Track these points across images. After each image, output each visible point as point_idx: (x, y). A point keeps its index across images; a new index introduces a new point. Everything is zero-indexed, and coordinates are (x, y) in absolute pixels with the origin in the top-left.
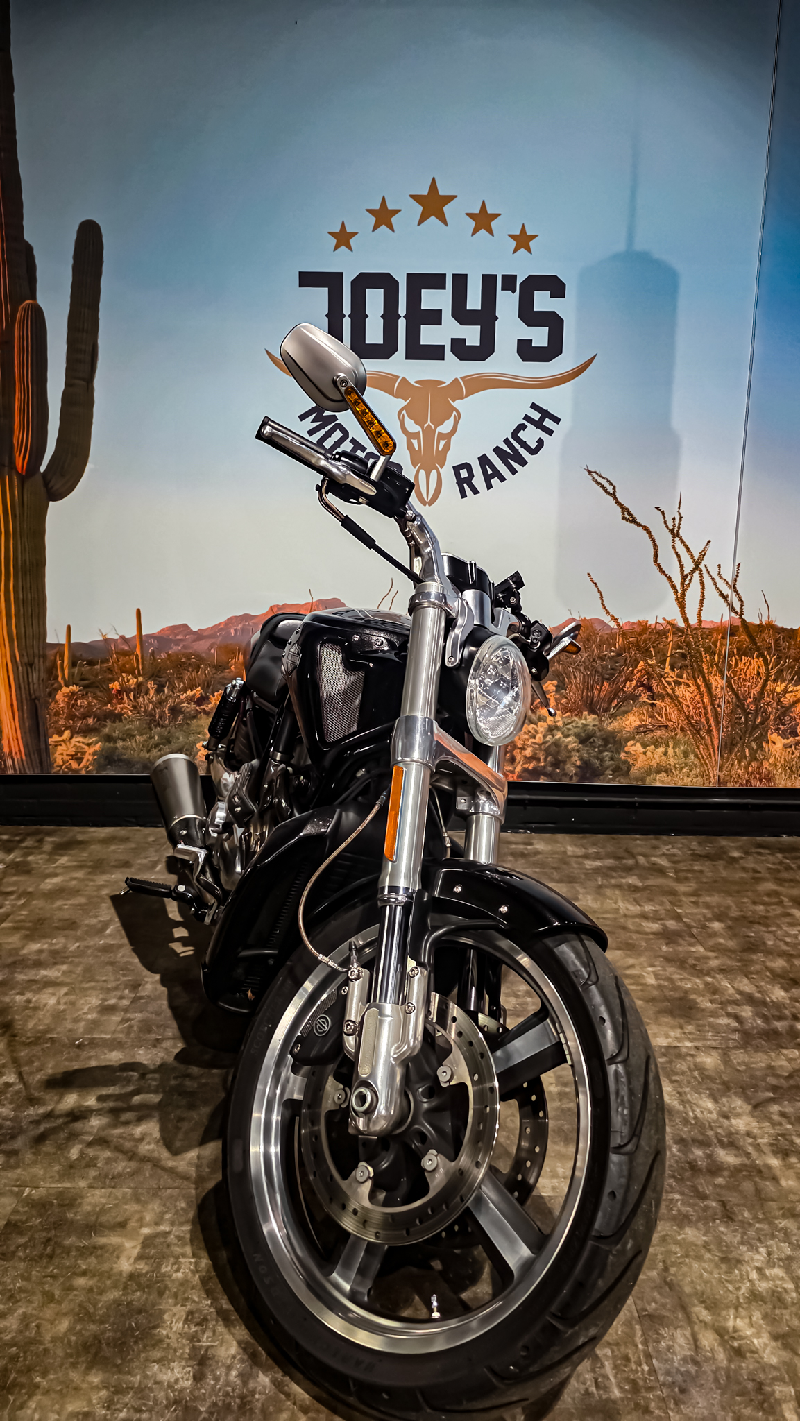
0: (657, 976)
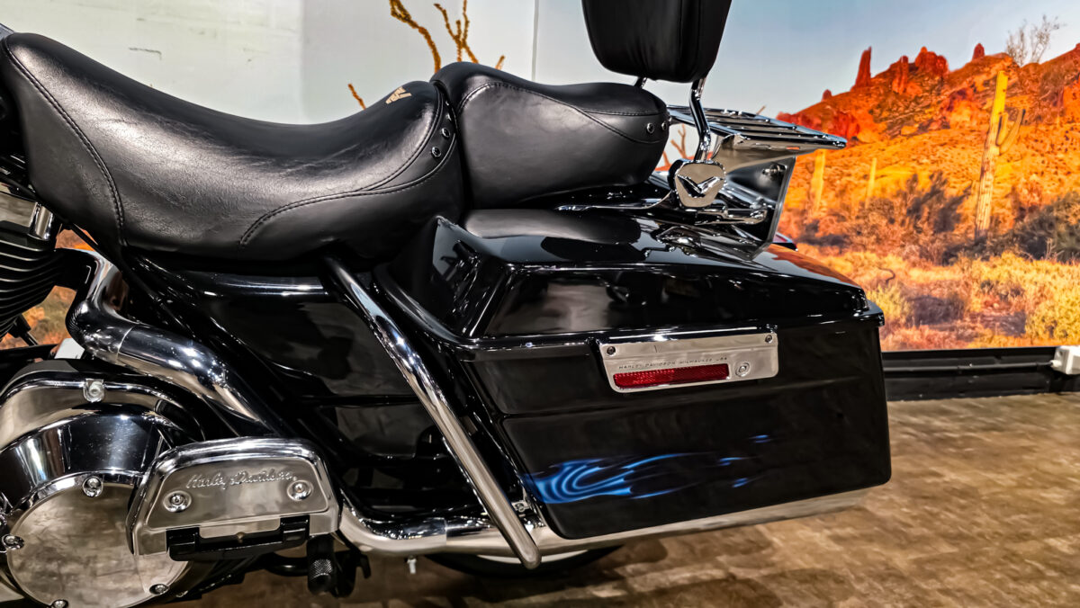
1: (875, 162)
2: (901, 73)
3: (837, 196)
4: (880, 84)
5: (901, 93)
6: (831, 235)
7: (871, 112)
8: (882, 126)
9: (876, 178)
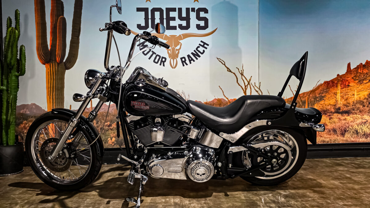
0: (245, 197)
1: (356, 91)
2: (361, 67)
3: (345, 100)
4: (354, 71)
5: (361, 72)
6: (344, 111)
7: (353, 78)
8: (357, 81)
9: (357, 95)
